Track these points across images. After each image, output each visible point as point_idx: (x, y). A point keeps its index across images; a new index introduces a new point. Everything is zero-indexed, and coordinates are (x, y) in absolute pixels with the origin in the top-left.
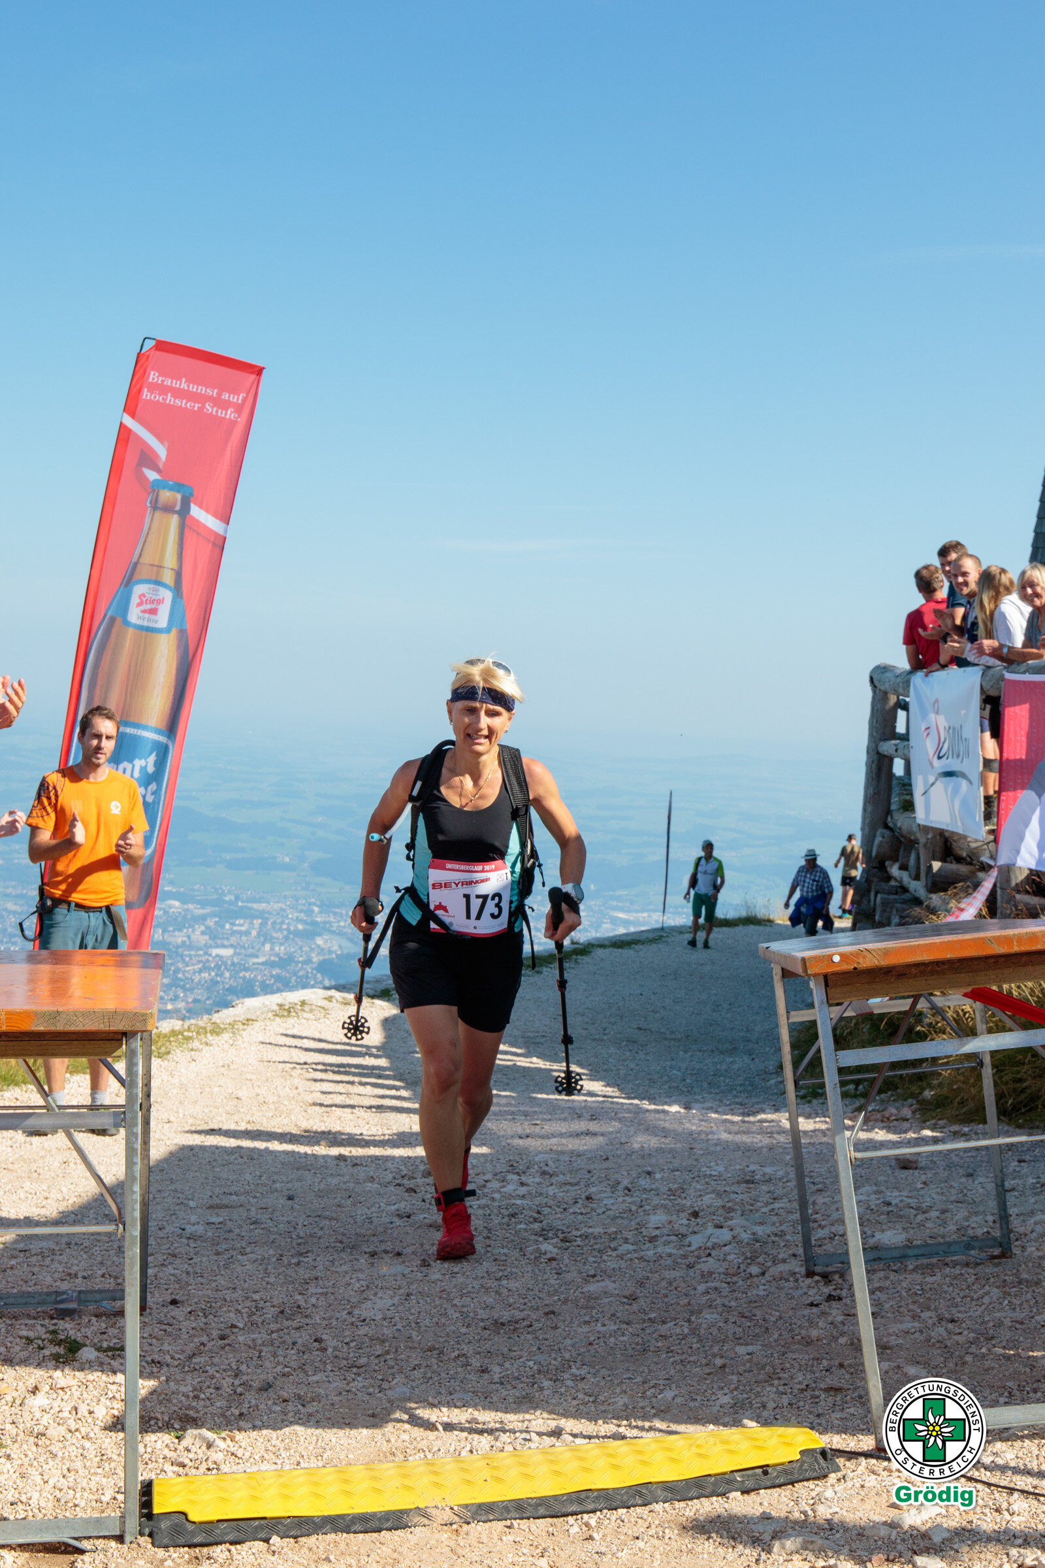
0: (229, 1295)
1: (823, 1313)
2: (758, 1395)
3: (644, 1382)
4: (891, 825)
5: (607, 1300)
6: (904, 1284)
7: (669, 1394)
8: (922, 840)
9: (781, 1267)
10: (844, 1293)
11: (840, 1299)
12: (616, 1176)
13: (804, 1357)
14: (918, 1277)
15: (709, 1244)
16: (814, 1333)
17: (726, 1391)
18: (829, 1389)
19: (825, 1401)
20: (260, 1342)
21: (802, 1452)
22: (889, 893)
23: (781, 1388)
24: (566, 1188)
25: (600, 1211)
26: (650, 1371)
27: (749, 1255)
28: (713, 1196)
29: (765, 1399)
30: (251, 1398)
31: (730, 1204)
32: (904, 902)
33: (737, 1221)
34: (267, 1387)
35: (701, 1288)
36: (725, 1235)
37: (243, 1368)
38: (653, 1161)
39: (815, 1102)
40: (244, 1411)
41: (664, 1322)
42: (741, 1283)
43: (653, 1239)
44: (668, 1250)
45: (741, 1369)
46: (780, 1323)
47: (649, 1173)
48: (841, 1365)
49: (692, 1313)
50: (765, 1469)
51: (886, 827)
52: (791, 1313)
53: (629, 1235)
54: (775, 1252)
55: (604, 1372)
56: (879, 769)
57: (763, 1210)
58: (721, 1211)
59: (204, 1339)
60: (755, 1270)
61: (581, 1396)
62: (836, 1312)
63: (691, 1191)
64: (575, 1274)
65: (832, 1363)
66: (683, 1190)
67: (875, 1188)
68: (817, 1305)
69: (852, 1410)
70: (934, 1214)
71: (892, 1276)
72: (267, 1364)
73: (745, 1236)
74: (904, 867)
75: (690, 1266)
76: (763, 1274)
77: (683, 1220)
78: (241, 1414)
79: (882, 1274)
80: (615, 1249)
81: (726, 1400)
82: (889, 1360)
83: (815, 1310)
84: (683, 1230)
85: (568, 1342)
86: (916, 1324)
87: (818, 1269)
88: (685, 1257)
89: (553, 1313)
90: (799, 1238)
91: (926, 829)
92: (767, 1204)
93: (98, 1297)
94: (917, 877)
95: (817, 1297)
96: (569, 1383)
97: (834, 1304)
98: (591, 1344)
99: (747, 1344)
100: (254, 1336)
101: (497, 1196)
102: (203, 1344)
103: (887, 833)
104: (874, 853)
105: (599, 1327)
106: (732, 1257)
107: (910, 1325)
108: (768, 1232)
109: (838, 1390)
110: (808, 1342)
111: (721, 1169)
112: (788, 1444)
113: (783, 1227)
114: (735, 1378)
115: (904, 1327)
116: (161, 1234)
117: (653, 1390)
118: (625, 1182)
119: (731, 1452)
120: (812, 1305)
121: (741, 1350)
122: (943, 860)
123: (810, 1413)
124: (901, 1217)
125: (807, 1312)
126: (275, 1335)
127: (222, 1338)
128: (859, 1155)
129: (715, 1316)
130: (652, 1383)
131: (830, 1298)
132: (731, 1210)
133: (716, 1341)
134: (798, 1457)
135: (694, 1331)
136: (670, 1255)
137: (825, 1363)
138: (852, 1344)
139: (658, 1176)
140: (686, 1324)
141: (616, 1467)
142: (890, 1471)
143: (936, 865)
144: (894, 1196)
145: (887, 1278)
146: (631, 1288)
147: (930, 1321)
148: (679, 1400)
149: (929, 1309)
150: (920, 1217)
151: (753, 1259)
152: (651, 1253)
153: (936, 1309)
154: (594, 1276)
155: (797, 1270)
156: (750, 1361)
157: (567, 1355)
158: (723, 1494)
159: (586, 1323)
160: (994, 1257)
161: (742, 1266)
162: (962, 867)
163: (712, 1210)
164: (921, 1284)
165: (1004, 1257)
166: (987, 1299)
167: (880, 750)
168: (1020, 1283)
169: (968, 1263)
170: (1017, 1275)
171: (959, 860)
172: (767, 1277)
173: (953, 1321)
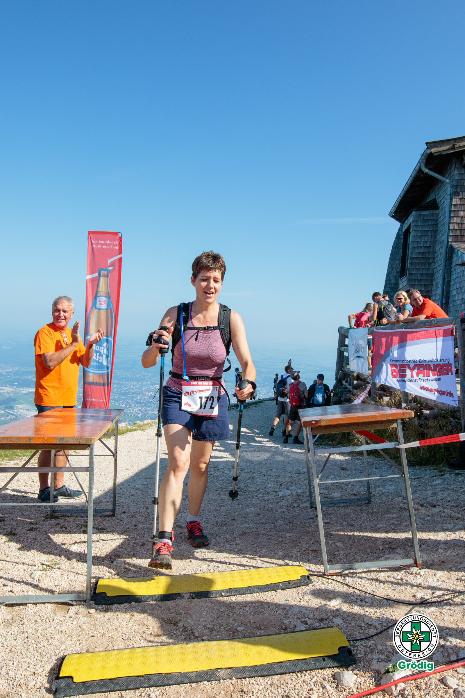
0: (141, 510)
2: (291, 552)
3: (257, 546)
4: (343, 369)
5: (251, 515)
6: (339, 512)
7: (264, 551)
8: (351, 374)
9: (304, 505)
12: (262, 470)
14: (343, 509)
15: (284, 495)
16: (310, 530)
17: (282, 550)
18: (313, 551)
19: (311, 555)
20: (145, 527)
21: (301, 576)
22: (342, 389)
23: (298, 550)
24: (247, 474)
25: (255, 482)
27: (295, 499)
28: (288, 478)
29: (293, 554)
30: (138, 548)
31: (292, 481)
32: (347, 391)
34: (144, 544)
35: (279, 511)
36: (288, 492)
37: (138, 537)
38: (273, 466)
40: (135, 553)
41: (266, 524)
42: (291, 510)
43: (268, 493)
44: (272, 497)
45: (287, 542)
46: (301, 525)
47: (271, 470)
48: (317, 541)
49: (275, 520)
50: (289, 582)
51: (342, 370)
53: (262, 491)
54: (302, 499)
55: (246, 542)
56: (341, 354)
57: (301, 483)
58: (289, 484)
59: (129, 526)
60: (296, 505)
63: (282, 476)
65: (315, 540)
66: (280, 476)
68: (312, 519)
70: (350, 486)
71: (336, 509)
72: (146, 536)
73: (294, 493)
74: (346, 382)
75: (278, 503)
76: (298, 506)
77: (278, 486)
78: (134, 554)
79: (333, 508)
80: (257, 496)
81: (281, 554)
82: (332, 540)
83: (312, 520)
84: (277, 490)
85: (237, 530)
86: (341, 528)
88: (276, 499)
89: (234, 519)
91: (353, 372)
92: (303, 481)
93: (101, 511)
94: (350, 385)
95: (313, 516)
96: (234, 546)
99: (290, 533)
100: (144, 525)
101: (227, 476)
102: (129, 528)
103: (342, 372)
104: (338, 378)
105: (247, 525)
106: (290, 500)
107: (339, 528)
108: (301, 492)
109: (316, 551)
110: (308, 533)
111: (291, 469)
112: (297, 573)
113: (306, 490)
114: (284, 545)
115: (337, 528)
116: (128, 488)
117: (259, 549)
118: (264, 473)
119: (279, 576)
120: (311, 518)
121: (288, 535)
122: (357, 380)
123: (306, 559)
124: (340, 487)
125: (309, 521)
126: (150, 525)
127: (135, 526)
128: (321, 482)
129: (282, 522)
132: (292, 483)
133: (280, 531)
134: (300, 578)
135: (275, 527)
136: (272, 499)
137: (313, 540)
139: (273, 471)
140: (272, 525)
141: (243, 580)
142: (329, 583)
143: (355, 382)
145: (334, 509)
146: (259, 511)
148: (266, 553)
149: (346, 521)
150: (346, 487)
151: (296, 501)
152: (267, 498)
154: (249, 506)
155: (308, 506)
156: (290, 539)
157: (235, 536)
158: (276, 590)
159: (243, 523)
160: (366, 503)
161: (292, 504)
162: (362, 383)
163: (287, 483)
164: (344, 512)
165: (369, 503)
166: (363, 518)
167: (341, 349)
168: (373, 513)
169: (358, 505)
170: (372, 510)
171: (361, 380)
172: (299, 508)
173: (352, 526)
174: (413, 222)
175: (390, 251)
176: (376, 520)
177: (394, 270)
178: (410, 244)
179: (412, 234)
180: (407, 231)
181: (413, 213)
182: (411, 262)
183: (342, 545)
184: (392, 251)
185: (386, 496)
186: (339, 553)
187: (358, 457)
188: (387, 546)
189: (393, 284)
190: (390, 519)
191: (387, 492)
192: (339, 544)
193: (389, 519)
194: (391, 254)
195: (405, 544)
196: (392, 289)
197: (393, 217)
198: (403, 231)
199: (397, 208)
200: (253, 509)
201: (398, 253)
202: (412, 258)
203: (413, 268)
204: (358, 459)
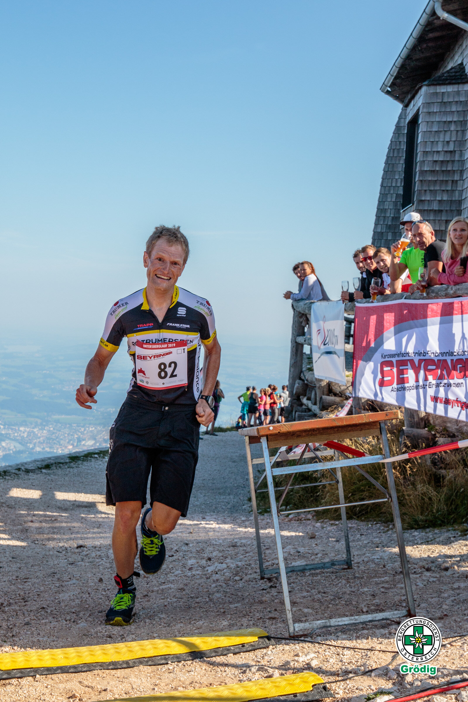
1: (268, 592)
2: (240, 621)
3: (190, 619)
4: (303, 378)
5: (171, 591)
6: (304, 581)
8: (318, 385)
9: (249, 576)
10: (277, 585)
11: (275, 587)
12: (171, 546)
13: (260, 607)
14: (310, 578)
15: (216, 570)
16: (264, 599)
18: (270, 618)
19: (269, 623)
21: (259, 638)
22: (302, 412)
23: (249, 619)
26: (192, 615)
28: (217, 552)
31: (225, 555)
32: (309, 416)
33: (228, 561)
35: (213, 585)
36: (224, 566)
38: (188, 538)
39: (266, 514)
41: (197, 598)
42: (231, 583)
43: (190, 569)
44: (197, 572)
45: (232, 613)
46: (249, 596)
47: (187, 544)
48: (276, 610)
49: (210, 594)
50: (243, 645)
51: (300, 379)
52: (254, 593)
53: (179, 568)
54: (247, 571)
55: (172, 615)
56: (297, 350)
57: (241, 557)
58: (221, 558)
61: (162, 624)
62: (274, 592)
63: (207, 551)
64: (156, 582)
65: (272, 609)
66: (203, 550)
67: (293, 547)
68: (265, 590)
69: (280, 625)
70: (319, 555)
71: (299, 578)
73: (233, 566)
74: (309, 399)
75: (208, 578)
76: (241, 580)
77: (204, 562)
80: (173, 573)
83: (264, 591)
84: (204, 565)
85: (155, 605)
86: (308, 594)
87: (266, 576)
88: (205, 575)
89: (147, 595)
90: (258, 566)
91: (321, 380)
92: (243, 554)
94: (315, 404)
95: (266, 587)
97: (273, 589)
98: (165, 606)
99: (234, 604)
103: (301, 382)
104: (294, 392)
105: (168, 600)
106: (227, 574)
107: (306, 595)
108: (244, 564)
109: (274, 618)
110: (261, 602)
111: (220, 541)
113: (250, 562)
114: (229, 616)
115: (303, 595)
118: (175, 548)
120: (263, 589)
121: (232, 606)
122: (328, 395)
124: (304, 557)
125: (261, 592)
129: (220, 595)
130: (193, 619)
131: (271, 587)
132: (226, 558)
133: (220, 603)
134: (257, 639)
135: (211, 600)
136: (199, 574)
137: (269, 609)
138: (280, 602)
139: (191, 545)
140: (207, 598)
143: (324, 397)
144: (301, 550)
145: (297, 579)
146: (181, 586)
147: (315, 593)
148: (205, 624)
149: (314, 589)
150: (313, 557)
151: (236, 575)
152: (190, 574)
153: (317, 589)
154: (164, 583)
155: (256, 577)
156: (236, 610)
158: (226, 655)
159: (162, 599)
160: (344, 569)
161: (232, 578)
162: (337, 399)
163: (217, 558)
164: (312, 580)
165: (349, 568)
166: (340, 584)
167: (297, 341)
168: (355, 578)
169: (332, 573)
170: (354, 575)
171: (335, 395)
172: (243, 581)
173: (324, 593)
174: (423, 107)
175: (384, 158)
176: (359, 585)
177: (392, 192)
178: (419, 145)
179: (422, 128)
180: (414, 122)
181: (424, 89)
182: (421, 179)
183: (310, 611)
184: (388, 157)
185: (375, 563)
186: (307, 618)
187: (333, 522)
188: (373, 607)
189: (390, 218)
190: (380, 584)
191: (378, 559)
192: (306, 610)
193: (377, 584)
194: (386, 163)
195: (398, 605)
196: (389, 227)
197: (388, 93)
198: (407, 121)
199: (396, 78)
200: (172, 586)
201: (400, 160)
202: (422, 172)
203: (426, 191)
204: (332, 524)
